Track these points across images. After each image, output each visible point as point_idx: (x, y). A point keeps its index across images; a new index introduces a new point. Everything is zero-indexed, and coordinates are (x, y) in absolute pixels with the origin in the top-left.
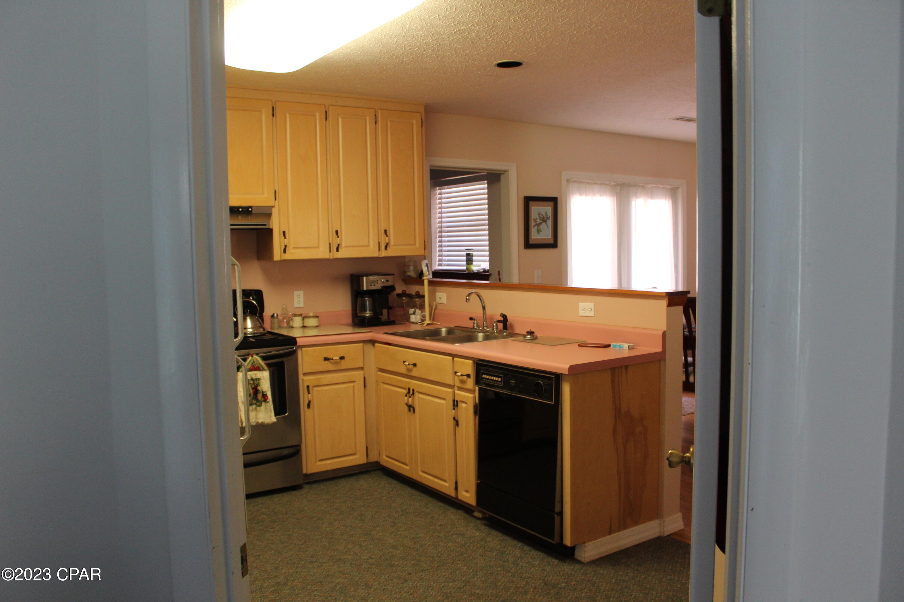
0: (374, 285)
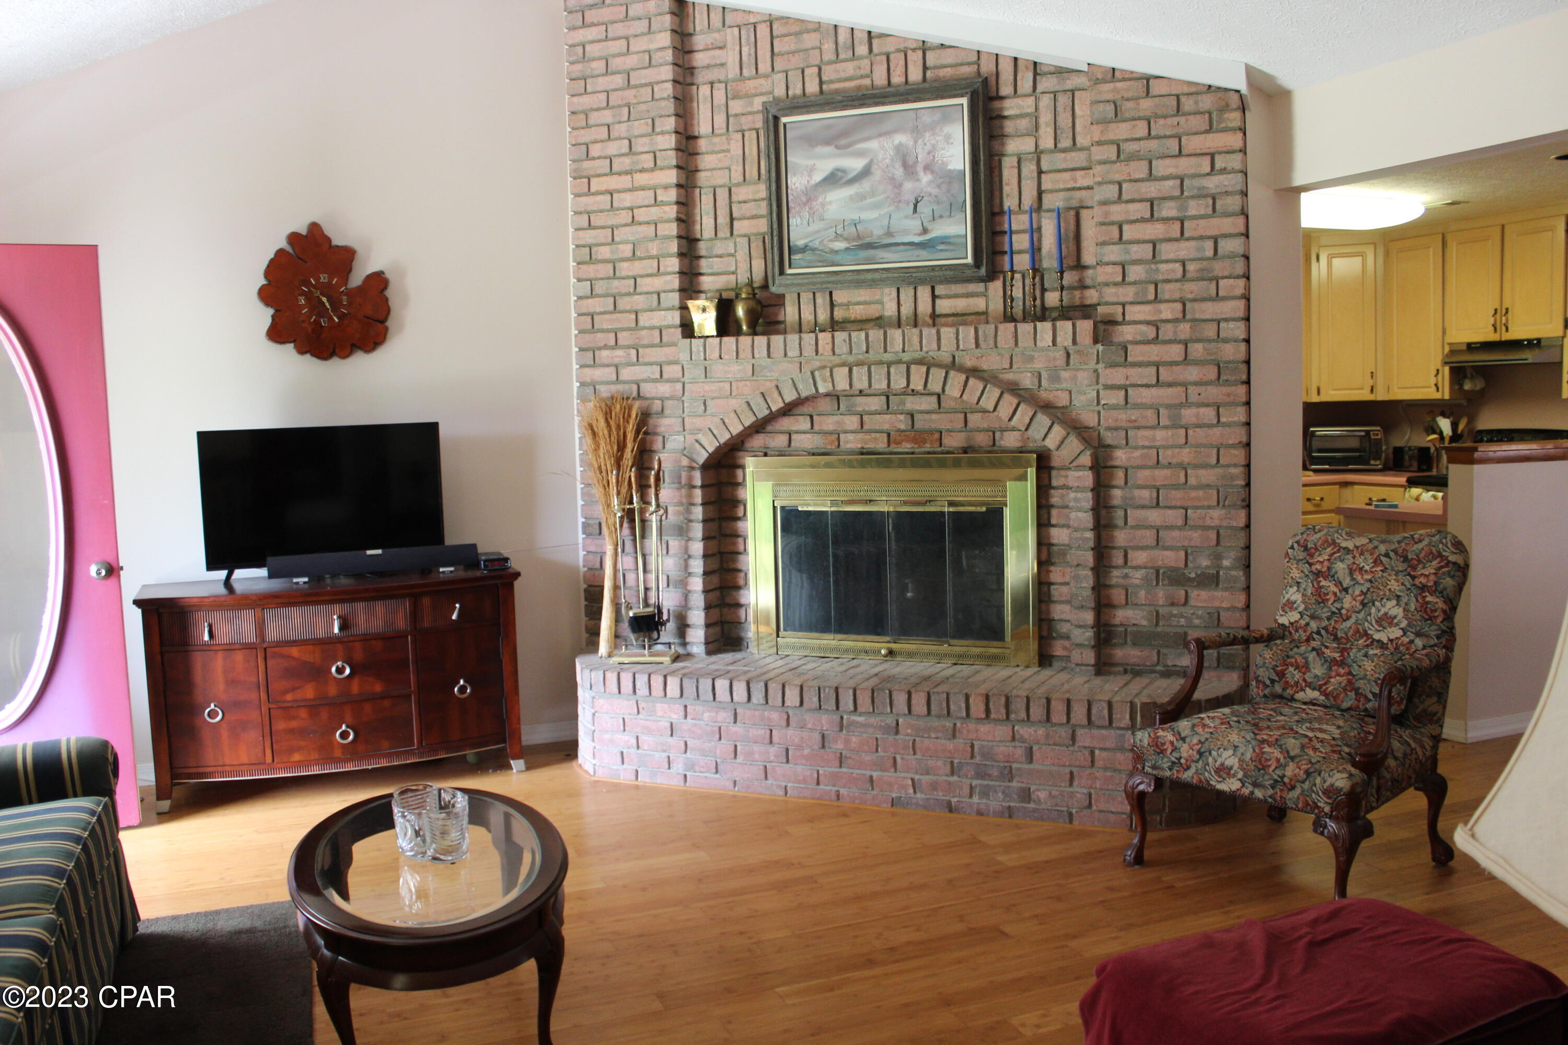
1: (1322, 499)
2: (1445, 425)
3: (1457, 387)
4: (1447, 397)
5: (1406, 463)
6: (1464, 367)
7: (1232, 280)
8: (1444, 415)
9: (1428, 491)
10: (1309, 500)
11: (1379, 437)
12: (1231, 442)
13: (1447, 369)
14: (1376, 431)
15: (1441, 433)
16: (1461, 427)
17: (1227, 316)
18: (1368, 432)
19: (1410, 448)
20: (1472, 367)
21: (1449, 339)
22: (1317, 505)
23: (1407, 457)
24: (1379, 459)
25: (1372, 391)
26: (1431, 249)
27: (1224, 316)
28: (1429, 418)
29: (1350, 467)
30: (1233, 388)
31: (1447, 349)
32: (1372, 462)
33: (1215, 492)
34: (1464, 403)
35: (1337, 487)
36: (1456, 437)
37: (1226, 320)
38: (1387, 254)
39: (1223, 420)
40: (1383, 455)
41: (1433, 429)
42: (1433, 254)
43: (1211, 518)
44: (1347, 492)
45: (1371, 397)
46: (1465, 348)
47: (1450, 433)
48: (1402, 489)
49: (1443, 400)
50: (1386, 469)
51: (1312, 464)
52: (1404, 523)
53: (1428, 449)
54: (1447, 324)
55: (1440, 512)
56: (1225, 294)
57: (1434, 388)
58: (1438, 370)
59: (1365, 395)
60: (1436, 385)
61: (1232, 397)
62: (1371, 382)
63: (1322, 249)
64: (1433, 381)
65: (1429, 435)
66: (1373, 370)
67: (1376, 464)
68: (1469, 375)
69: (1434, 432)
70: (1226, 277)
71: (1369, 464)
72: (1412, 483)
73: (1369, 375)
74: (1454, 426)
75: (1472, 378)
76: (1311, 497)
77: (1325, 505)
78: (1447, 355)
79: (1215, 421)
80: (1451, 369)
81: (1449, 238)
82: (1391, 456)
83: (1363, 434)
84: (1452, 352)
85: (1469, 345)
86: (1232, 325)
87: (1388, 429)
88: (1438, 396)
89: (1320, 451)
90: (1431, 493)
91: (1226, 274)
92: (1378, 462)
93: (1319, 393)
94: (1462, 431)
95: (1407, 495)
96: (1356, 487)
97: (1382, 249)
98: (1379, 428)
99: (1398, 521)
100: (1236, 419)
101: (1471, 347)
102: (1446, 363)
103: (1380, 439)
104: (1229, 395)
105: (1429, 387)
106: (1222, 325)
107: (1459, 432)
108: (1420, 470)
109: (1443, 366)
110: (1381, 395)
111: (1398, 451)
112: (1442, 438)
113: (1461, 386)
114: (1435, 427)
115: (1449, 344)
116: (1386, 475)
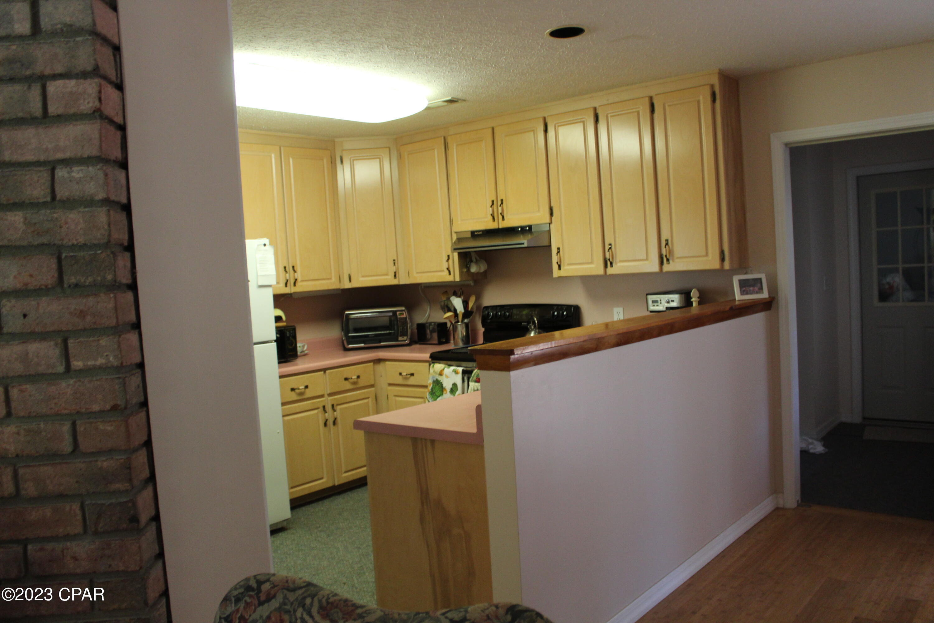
0: (657, 306)
1: (358, 377)
2: (457, 303)
3: (465, 270)
4: (458, 279)
5: (428, 336)
6: (469, 252)
7: (73, 82)
8: (456, 294)
9: (450, 365)
10: (346, 379)
11: (404, 316)
12: (96, 408)
13: (456, 255)
14: (401, 311)
15: (455, 311)
16: (471, 305)
17: (68, 155)
18: (394, 313)
19: (430, 323)
20: (475, 252)
21: (455, 229)
22: (355, 383)
23: (428, 331)
24: (406, 335)
25: (395, 276)
26: (436, 151)
27: (60, 156)
28: (444, 298)
29: (382, 344)
30: (91, 301)
31: (455, 238)
32: (400, 338)
33: (76, 507)
34: (471, 283)
35: (372, 364)
36: (467, 314)
37: (67, 162)
38: (400, 157)
39: (77, 364)
40: (409, 331)
41: (448, 308)
42: (438, 153)
43: (75, 558)
44: (380, 367)
45: (395, 282)
46: (469, 235)
47: (463, 311)
48: (427, 364)
49: (455, 282)
50: (412, 342)
51: (349, 343)
52: (433, 442)
53: (445, 324)
54: (452, 216)
55: (474, 430)
56: (60, 111)
57: (447, 272)
58: (449, 256)
59: (389, 280)
60: (448, 269)
61: (89, 318)
62: (394, 269)
63: (344, 152)
64: (445, 265)
65: (445, 313)
66: (395, 258)
67: (405, 339)
68: (474, 260)
69: (449, 310)
70: (61, 76)
71: (397, 340)
72: (435, 358)
73: (392, 262)
74: (465, 303)
75: (477, 262)
76: (348, 376)
77: (362, 383)
78: (455, 242)
79: (61, 369)
80: (460, 254)
81: (449, 140)
82: (416, 331)
83: (391, 314)
84: (459, 240)
85: (473, 233)
86: (78, 172)
87: (410, 308)
88: (450, 278)
89: (356, 330)
90: (452, 368)
91: (59, 69)
92: (405, 338)
93: (350, 281)
94: (472, 308)
95: (431, 370)
96: (387, 363)
97: (395, 152)
98: (403, 308)
99: (426, 440)
100: (100, 361)
101: (475, 235)
102: (455, 249)
103: (406, 318)
104: (82, 314)
105: (443, 271)
106: (60, 173)
107: (470, 309)
108: (440, 343)
109: (453, 252)
110: (403, 280)
111: (421, 327)
112: (456, 315)
113: (469, 269)
114: (450, 305)
115: (456, 233)
116: (413, 351)
